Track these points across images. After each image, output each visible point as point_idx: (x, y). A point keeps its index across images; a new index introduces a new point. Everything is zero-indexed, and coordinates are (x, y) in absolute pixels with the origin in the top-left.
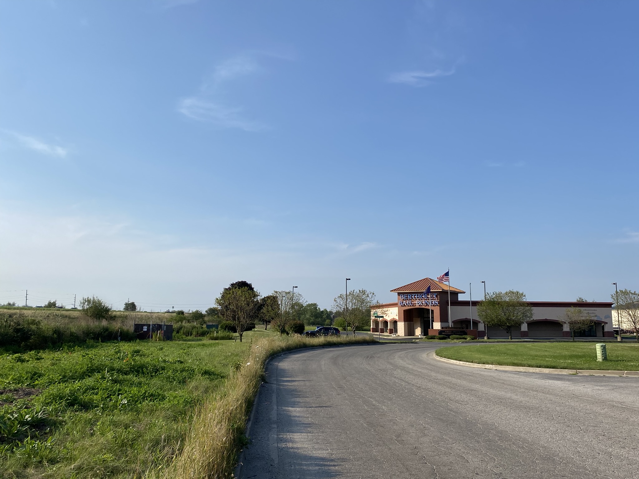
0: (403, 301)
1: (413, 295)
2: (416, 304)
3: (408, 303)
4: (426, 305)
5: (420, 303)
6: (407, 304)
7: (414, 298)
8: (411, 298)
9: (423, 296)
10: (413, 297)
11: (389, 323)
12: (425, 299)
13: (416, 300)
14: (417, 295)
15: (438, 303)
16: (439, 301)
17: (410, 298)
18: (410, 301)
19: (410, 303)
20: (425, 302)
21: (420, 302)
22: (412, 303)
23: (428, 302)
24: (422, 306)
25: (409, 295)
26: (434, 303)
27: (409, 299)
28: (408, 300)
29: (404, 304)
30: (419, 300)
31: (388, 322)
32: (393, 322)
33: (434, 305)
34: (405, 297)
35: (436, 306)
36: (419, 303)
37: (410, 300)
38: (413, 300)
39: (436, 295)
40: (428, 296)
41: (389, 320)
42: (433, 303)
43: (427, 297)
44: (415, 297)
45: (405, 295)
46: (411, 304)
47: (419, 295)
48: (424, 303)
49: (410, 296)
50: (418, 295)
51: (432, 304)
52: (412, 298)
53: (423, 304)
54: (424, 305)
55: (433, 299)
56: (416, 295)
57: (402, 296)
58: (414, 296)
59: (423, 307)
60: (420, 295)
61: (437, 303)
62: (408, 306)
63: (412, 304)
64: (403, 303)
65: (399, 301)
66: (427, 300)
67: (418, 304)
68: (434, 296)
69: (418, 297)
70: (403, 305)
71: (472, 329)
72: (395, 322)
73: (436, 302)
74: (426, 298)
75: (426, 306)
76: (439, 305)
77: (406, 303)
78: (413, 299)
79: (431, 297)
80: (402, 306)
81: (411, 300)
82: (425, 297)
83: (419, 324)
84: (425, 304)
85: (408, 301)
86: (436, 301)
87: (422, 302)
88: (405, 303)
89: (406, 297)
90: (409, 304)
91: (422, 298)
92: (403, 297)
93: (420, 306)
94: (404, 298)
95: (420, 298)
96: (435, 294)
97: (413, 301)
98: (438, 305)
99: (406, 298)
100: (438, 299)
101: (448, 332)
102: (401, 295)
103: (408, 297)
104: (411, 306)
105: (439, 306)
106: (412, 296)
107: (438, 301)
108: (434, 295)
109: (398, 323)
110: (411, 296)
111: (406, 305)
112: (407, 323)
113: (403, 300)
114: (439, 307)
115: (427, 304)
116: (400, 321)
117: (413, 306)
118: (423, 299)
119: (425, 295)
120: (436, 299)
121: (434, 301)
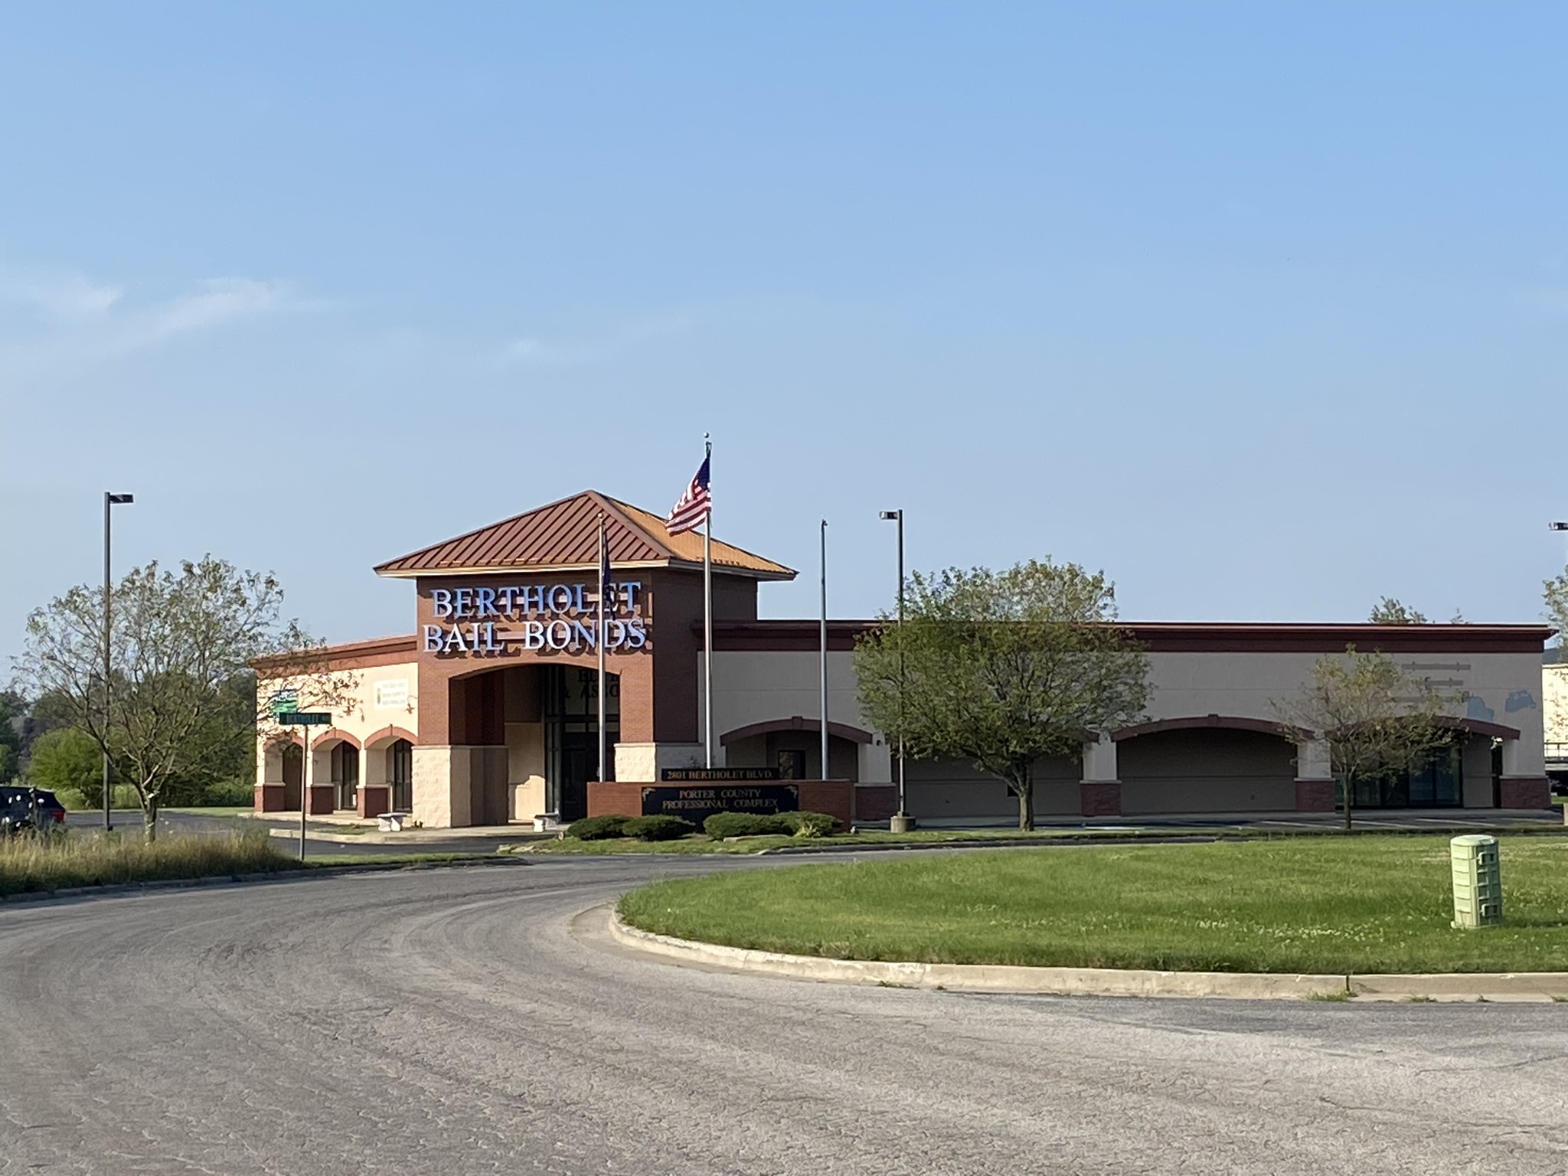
0: (446, 627)
1: (509, 590)
2: (523, 641)
3: (473, 637)
4: (576, 645)
5: (544, 634)
6: (469, 644)
7: (514, 606)
8: (492, 611)
9: (562, 599)
10: (503, 602)
11: (363, 755)
12: (574, 612)
13: (523, 618)
14: (526, 589)
15: (647, 638)
16: (649, 621)
17: (486, 608)
18: (489, 625)
19: (488, 637)
20: (572, 628)
21: (545, 629)
22: (500, 636)
23: (588, 628)
24: (554, 652)
25: (481, 591)
26: (620, 634)
27: (481, 614)
28: (474, 619)
29: (454, 646)
30: (540, 618)
31: (356, 751)
32: (388, 750)
33: (620, 650)
34: (459, 603)
35: (632, 650)
36: (537, 635)
37: (487, 619)
38: (508, 617)
39: (635, 587)
40: (591, 598)
41: (362, 740)
42: (616, 634)
43: (586, 604)
44: (520, 600)
45: (459, 592)
46: (495, 641)
47: (540, 589)
48: (567, 635)
49: (486, 595)
50: (533, 592)
51: (612, 639)
52: (497, 607)
53: (563, 640)
54: (566, 649)
55: (616, 614)
56: (522, 594)
57: (442, 596)
58: (514, 594)
59: (563, 658)
60: (546, 592)
61: (639, 633)
62: (477, 654)
63: (500, 642)
64: (449, 640)
65: (426, 628)
66: (586, 620)
67: (534, 640)
68: (623, 597)
69: (533, 605)
70: (447, 650)
71: (824, 779)
72: (399, 751)
73: (634, 632)
74: (580, 609)
75: (578, 652)
76: (649, 645)
77: (463, 637)
78: (508, 612)
79: (608, 602)
80: (441, 654)
81: (495, 618)
82: (574, 604)
83: (536, 754)
84: (573, 639)
85: (476, 625)
86: (634, 624)
87: (554, 632)
88: (460, 640)
89: (469, 601)
90: (482, 642)
91: (558, 605)
92: (446, 603)
93: (542, 651)
94: (455, 609)
95: (546, 606)
96: (630, 586)
97: (505, 623)
98: (643, 649)
99: (465, 606)
100: (643, 614)
101: (692, 795)
102: (435, 592)
103: (479, 602)
104: (490, 654)
105: (653, 652)
106: (498, 597)
107: (645, 626)
108: (625, 589)
109: (416, 754)
110: (492, 598)
111: (463, 648)
112: (466, 751)
113: (450, 619)
114: (650, 657)
115: (582, 639)
116: (427, 738)
117: (504, 653)
118: (561, 612)
119: (574, 592)
120: (635, 615)
121: (626, 626)
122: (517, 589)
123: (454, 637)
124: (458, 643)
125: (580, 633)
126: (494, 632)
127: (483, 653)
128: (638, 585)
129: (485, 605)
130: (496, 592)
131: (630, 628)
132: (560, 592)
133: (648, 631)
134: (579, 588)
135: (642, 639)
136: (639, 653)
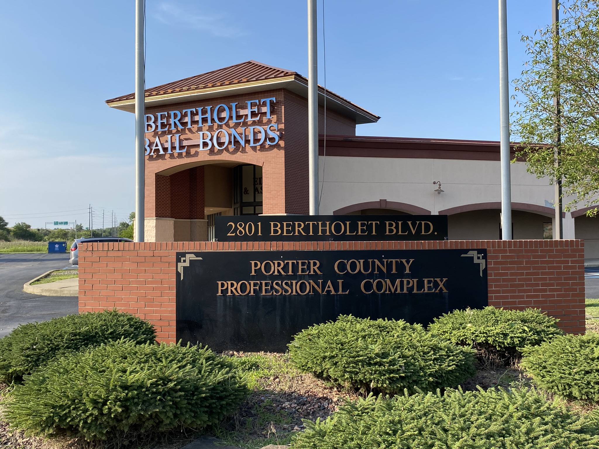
0: (152, 139)
1: (189, 111)
2: (199, 146)
3: (168, 145)
4: (232, 147)
5: (211, 140)
6: (166, 150)
7: (193, 122)
8: (180, 127)
9: (224, 115)
10: (186, 119)
12: (231, 122)
13: (200, 129)
14: (200, 109)
15: (281, 138)
16: (282, 126)
17: (175, 124)
18: (177, 136)
19: (177, 144)
20: (230, 135)
21: (212, 136)
22: (185, 143)
23: (240, 134)
24: (220, 152)
25: (172, 113)
26: (263, 136)
27: (173, 129)
28: (168, 132)
29: (157, 151)
30: (209, 129)
33: (262, 148)
34: (159, 123)
35: (272, 147)
36: (208, 140)
37: (176, 132)
38: (190, 130)
39: (271, 103)
40: (242, 112)
42: (260, 136)
43: (239, 117)
44: (197, 118)
45: (159, 114)
46: (182, 147)
47: (209, 108)
48: (226, 139)
49: (175, 116)
50: (204, 112)
51: (256, 140)
53: (223, 143)
54: (227, 149)
55: (260, 123)
56: (197, 114)
57: (150, 118)
58: (193, 114)
59: (226, 157)
60: (212, 110)
61: (275, 135)
62: (172, 156)
63: (185, 148)
64: (154, 147)
66: (239, 128)
67: (205, 145)
68: (264, 109)
69: (204, 121)
70: (154, 154)
71: (505, 236)
73: (271, 134)
74: (234, 120)
75: (234, 152)
76: (282, 144)
77: (162, 144)
78: (189, 126)
79: (253, 114)
80: (150, 157)
81: (181, 131)
82: (231, 117)
84: (230, 142)
85: (170, 136)
86: (271, 129)
87: (218, 138)
88: (160, 147)
89: (165, 121)
90: (173, 148)
91: (221, 119)
92: (151, 123)
93: (211, 152)
94: (157, 127)
95: (213, 120)
96: (268, 100)
97: (189, 135)
98: (277, 146)
99: (162, 124)
100: (278, 121)
103: (171, 121)
104: (180, 155)
105: (286, 149)
106: (182, 116)
107: (279, 130)
108: (264, 104)
110: (179, 117)
111: (162, 152)
113: (154, 134)
114: (282, 152)
115: (236, 142)
117: (188, 154)
118: (222, 124)
119: (230, 109)
120: (273, 123)
121: (266, 131)
122: (194, 110)
123: (157, 145)
124: (158, 149)
125: (235, 137)
126: (180, 141)
127: (176, 155)
128: (274, 99)
129: (175, 122)
130: (181, 113)
131: (269, 132)
132: (221, 110)
133: (281, 134)
134: (234, 105)
135: (277, 139)
136: (275, 150)
